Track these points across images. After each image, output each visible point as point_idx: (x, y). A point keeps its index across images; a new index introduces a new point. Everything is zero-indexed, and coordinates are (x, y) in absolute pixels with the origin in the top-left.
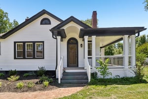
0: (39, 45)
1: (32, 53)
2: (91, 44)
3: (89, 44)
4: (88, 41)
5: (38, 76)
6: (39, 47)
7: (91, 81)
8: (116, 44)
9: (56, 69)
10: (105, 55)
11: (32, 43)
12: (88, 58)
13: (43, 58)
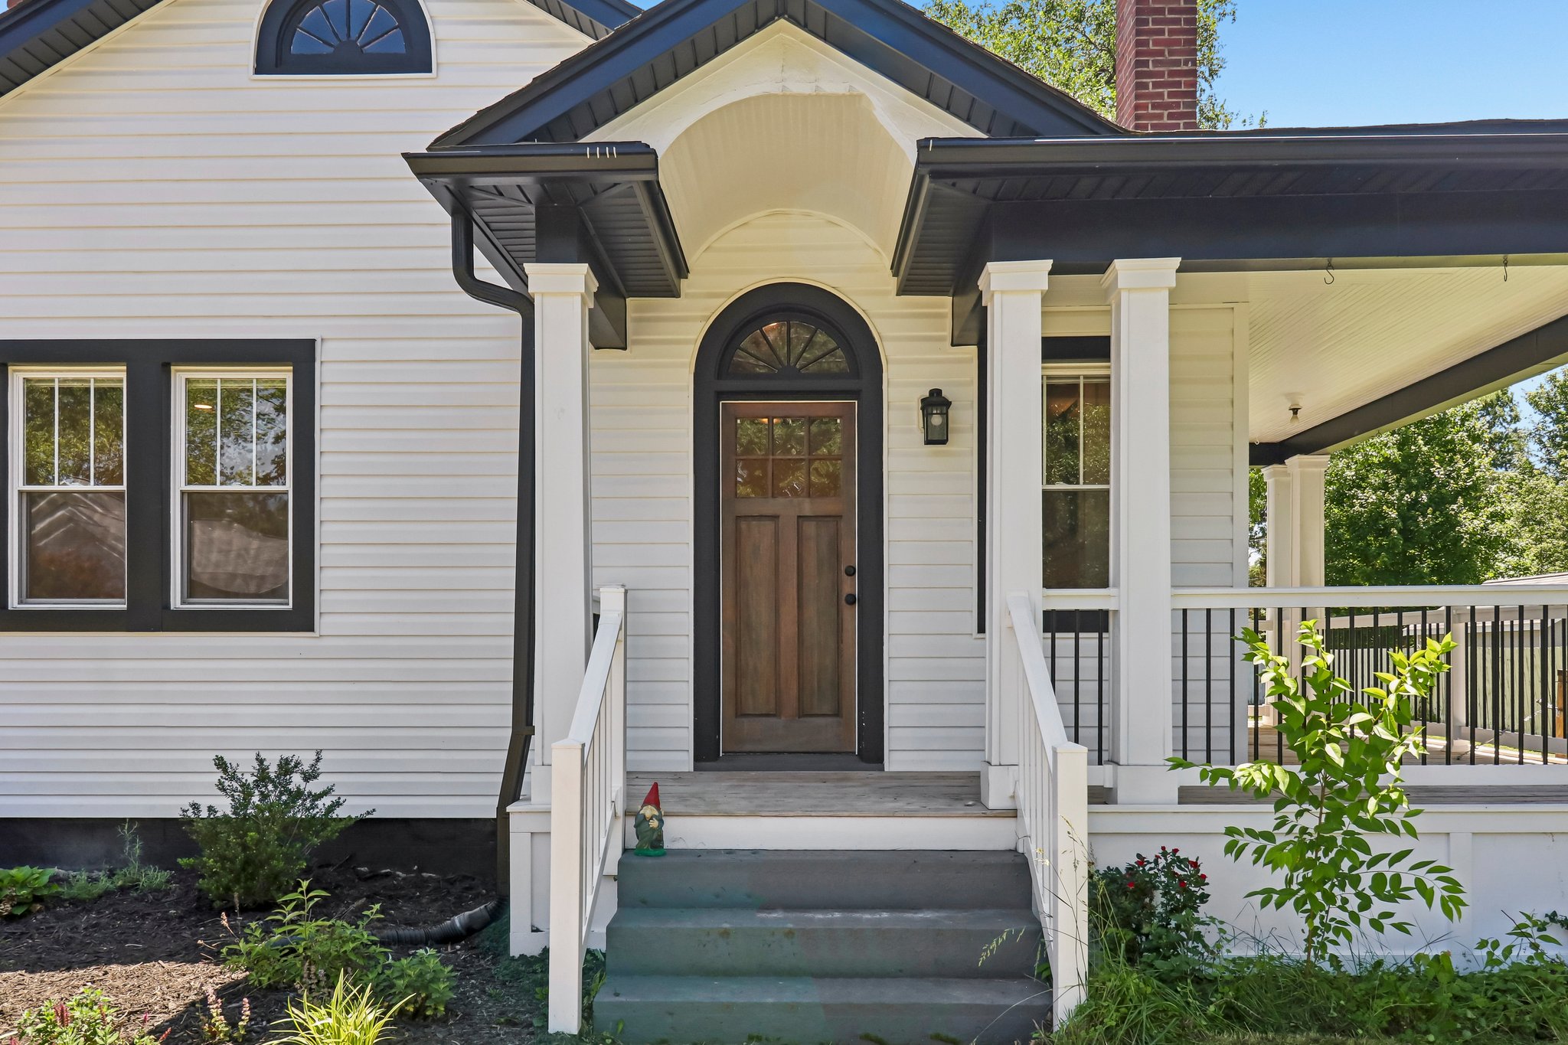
0: (235, 397)
1: (116, 525)
2: (1101, 390)
3: (1056, 391)
4: (1054, 349)
5: (204, 909)
6: (234, 428)
7: (1089, 1015)
8: (1524, 389)
9: (512, 789)
10: (1337, 576)
11: (116, 374)
12: (1055, 622)
13: (302, 619)
